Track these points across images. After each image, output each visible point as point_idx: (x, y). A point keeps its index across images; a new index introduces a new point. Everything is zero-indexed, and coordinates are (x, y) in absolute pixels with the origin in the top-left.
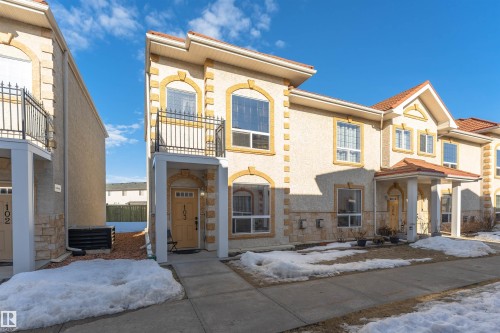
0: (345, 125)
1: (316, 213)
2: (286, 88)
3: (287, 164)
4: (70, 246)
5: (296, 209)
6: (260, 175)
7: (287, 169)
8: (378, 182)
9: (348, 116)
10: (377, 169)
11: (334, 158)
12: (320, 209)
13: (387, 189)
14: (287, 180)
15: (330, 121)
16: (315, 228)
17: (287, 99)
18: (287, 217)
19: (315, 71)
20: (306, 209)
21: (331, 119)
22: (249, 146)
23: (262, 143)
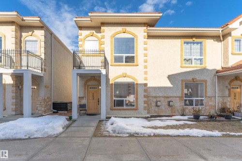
0: (191, 43)
1: (168, 97)
2: (145, 28)
3: (146, 70)
4: (53, 109)
5: (154, 95)
6: (129, 77)
7: (146, 73)
8: (219, 77)
9: (192, 37)
10: (219, 68)
11: (182, 64)
12: (171, 95)
13: (229, 81)
14: (146, 79)
15: (178, 42)
16: (167, 106)
17: (146, 34)
18: (146, 99)
19: (161, 15)
20: (161, 95)
21: (180, 40)
22: (122, 62)
23: (130, 60)
